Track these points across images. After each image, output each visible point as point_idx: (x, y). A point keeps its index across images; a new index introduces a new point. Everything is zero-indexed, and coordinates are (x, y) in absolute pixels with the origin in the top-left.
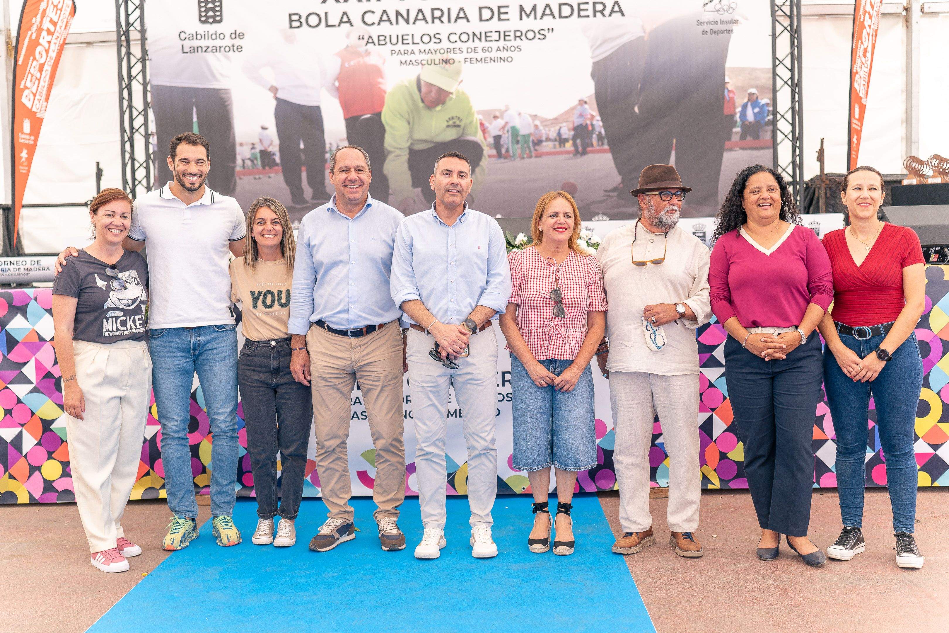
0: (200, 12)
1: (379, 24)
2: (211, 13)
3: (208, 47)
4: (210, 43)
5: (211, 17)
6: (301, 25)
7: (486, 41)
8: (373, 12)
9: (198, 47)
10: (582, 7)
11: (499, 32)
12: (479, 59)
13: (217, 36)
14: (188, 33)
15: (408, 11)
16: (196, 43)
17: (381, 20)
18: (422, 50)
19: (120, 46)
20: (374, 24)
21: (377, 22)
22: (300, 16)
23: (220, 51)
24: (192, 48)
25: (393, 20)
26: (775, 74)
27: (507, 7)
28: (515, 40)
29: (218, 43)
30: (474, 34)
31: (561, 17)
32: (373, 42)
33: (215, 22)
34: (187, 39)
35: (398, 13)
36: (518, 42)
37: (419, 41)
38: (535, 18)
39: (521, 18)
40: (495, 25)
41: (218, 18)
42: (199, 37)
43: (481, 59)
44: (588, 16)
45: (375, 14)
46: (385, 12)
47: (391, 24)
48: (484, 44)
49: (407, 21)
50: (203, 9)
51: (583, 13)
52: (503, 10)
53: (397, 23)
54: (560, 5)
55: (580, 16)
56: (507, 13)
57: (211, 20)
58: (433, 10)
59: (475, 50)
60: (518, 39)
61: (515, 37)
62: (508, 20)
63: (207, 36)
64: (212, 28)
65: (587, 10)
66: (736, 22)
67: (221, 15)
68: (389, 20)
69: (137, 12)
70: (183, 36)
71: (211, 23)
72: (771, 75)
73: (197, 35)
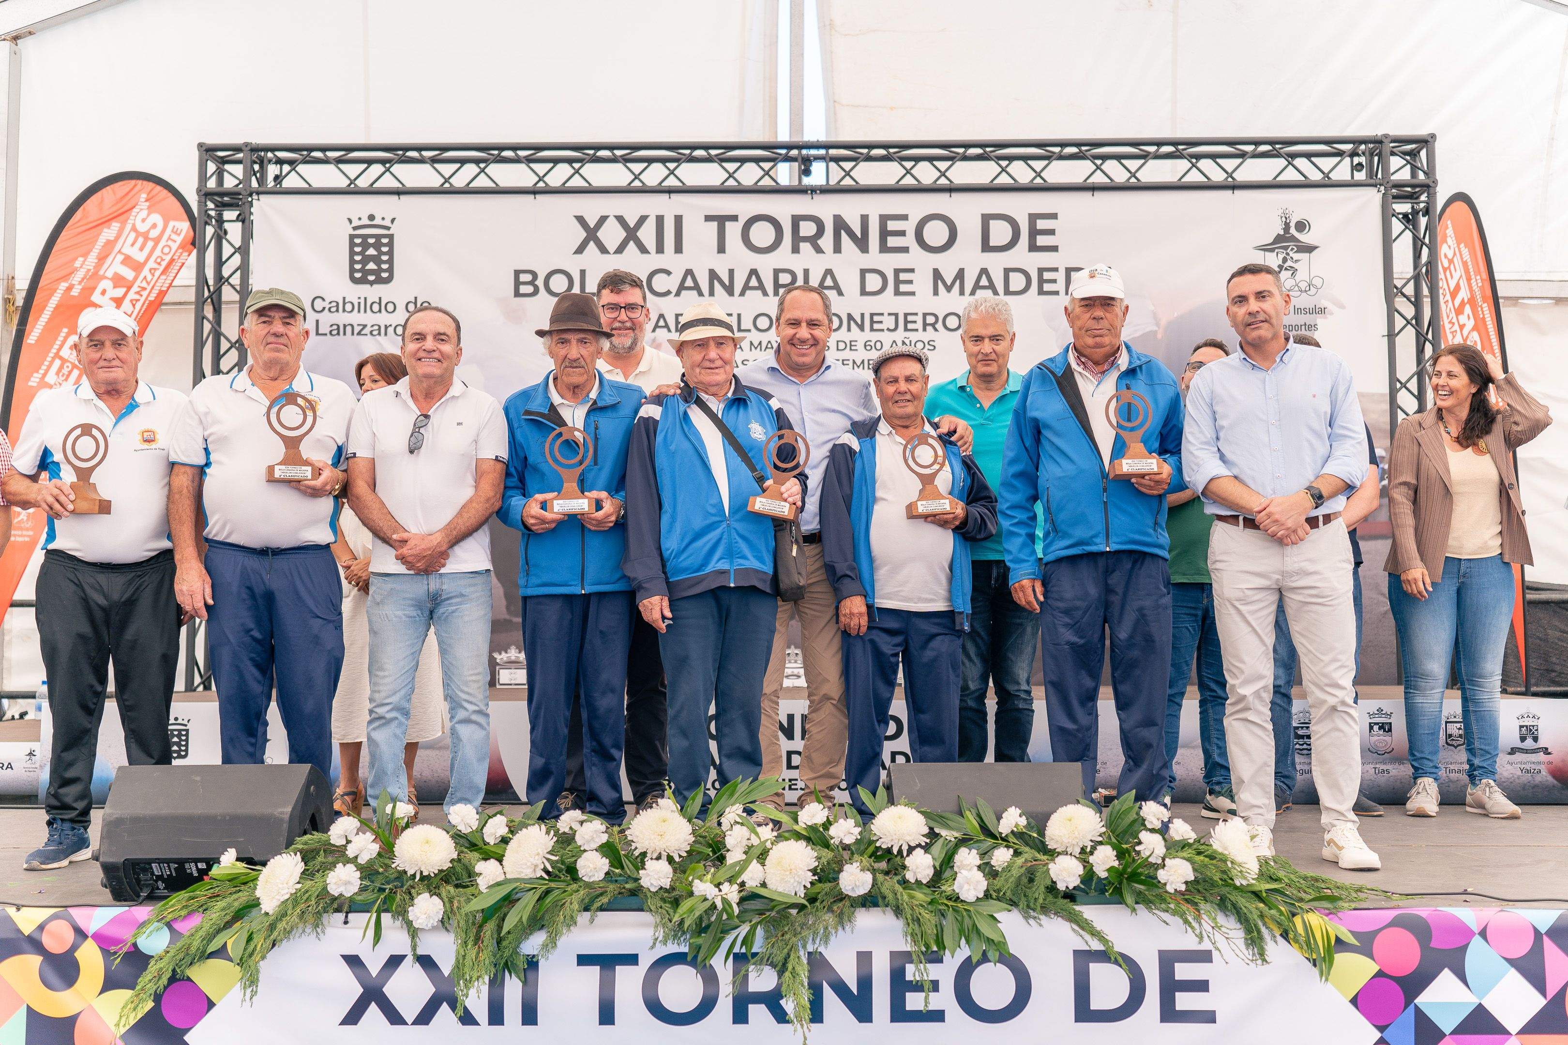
0: (352, 262)
1: (678, 294)
2: (371, 266)
3: (365, 326)
4: (369, 319)
5: (372, 272)
6: (536, 291)
7: (872, 329)
8: (668, 273)
9: (345, 326)
10: (1047, 276)
11: (896, 315)
12: (858, 362)
13: (381, 306)
14: (328, 301)
15: (731, 272)
16: (342, 318)
17: (682, 287)
18: (756, 344)
19: (200, 319)
20: (668, 293)
21: (674, 291)
22: (535, 275)
23: (386, 334)
24: (335, 327)
25: (705, 288)
26: (1394, 406)
27: (912, 271)
28: (925, 330)
29: (383, 319)
30: (850, 317)
31: (1007, 292)
32: (667, 326)
33: (380, 281)
34: (327, 309)
35: (713, 275)
36: (930, 333)
37: (751, 327)
38: (962, 293)
39: (936, 293)
40: (888, 302)
41: (385, 275)
42: (348, 307)
43: (863, 362)
44: (1056, 293)
45: (671, 276)
46: (689, 272)
47: (701, 294)
48: (868, 335)
49: (730, 290)
50: (358, 258)
51: (1047, 287)
52: (903, 276)
53: (712, 293)
54: (1007, 271)
55: (1041, 292)
56: (910, 282)
57: (371, 278)
58: (777, 272)
59: (852, 346)
60: (929, 328)
61: (925, 325)
62: (913, 294)
63: (365, 306)
64: (372, 292)
65: (1054, 281)
66: (1322, 311)
67: (391, 270)
68: (697, 287)
69: (237, 260)
70: (319, 304)
71: (372, 283)
72: (1387, 407)
73: (344, 304)
